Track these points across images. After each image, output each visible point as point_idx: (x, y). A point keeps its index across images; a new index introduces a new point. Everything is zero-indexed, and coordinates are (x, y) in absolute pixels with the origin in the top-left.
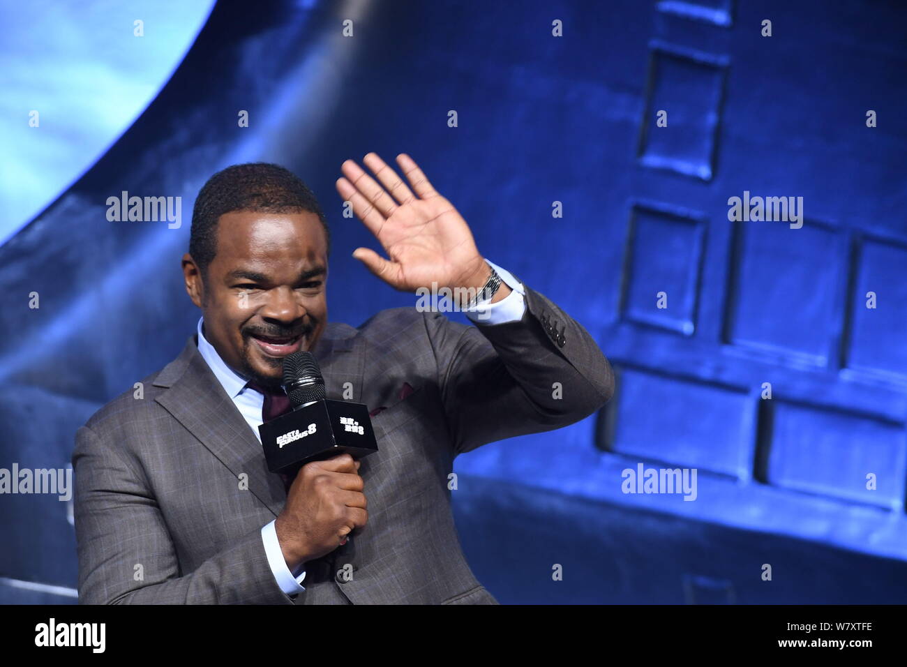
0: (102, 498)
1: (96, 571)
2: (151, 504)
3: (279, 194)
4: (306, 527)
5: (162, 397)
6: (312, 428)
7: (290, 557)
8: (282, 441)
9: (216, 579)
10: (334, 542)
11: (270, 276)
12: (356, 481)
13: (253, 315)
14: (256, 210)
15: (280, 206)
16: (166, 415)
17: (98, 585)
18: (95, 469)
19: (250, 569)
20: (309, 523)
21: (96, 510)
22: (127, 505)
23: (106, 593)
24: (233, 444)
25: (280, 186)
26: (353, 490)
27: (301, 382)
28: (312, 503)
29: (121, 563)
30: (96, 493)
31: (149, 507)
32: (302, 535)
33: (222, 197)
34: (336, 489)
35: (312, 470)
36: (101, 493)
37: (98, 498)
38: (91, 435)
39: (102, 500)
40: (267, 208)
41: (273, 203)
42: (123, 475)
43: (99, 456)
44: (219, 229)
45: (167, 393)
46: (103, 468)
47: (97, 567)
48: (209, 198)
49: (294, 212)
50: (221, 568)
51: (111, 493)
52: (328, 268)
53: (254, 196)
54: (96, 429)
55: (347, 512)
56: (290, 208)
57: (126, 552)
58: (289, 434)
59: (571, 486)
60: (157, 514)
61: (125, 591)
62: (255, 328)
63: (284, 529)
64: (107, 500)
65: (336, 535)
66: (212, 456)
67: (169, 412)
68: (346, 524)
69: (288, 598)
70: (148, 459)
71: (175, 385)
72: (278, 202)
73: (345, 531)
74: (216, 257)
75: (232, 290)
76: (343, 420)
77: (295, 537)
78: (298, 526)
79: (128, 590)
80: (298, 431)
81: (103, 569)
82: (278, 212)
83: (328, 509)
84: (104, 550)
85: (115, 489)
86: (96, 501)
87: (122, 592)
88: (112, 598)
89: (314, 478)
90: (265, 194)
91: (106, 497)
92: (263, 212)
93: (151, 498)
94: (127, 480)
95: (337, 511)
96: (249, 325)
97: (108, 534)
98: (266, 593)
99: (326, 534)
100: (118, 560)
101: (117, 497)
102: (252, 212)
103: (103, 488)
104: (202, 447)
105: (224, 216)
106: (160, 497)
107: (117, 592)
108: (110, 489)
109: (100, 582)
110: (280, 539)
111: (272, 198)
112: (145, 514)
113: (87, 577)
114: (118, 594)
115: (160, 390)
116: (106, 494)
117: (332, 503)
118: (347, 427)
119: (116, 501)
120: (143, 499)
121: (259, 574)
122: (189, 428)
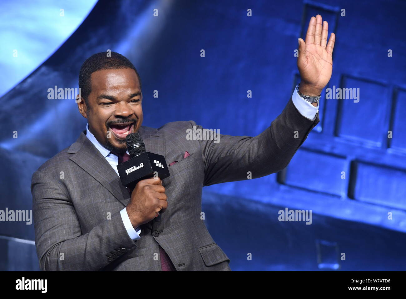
0: (47, 201)
1: (45, 234)
2: (70, 205)
3: (117, 61)
4: (140, 209)
5: (72, 157)
6: (142, 165)
7: (134, 223)
8: (128, 172)
9: (100, 234)
10: (153, 215)
11: (116, 97)
12: (162, 189)
13: (111, 116)
14: (107, 68)
15: (118, 66)
16: (75, 165)
17: (46, 240)
18: (44, 189)
19: (116, 228)
20: (142, 207)
21: (45, 207)
22: (59, 205)
23: (50, 243)
24: (106, 177)
25: (117, 58)
26: (161, 192)
27: (135, 146)
28: (143, 198)
29: (56, 230)
30: (45, 200)
31: (69, 206)
32: (139, 213)
33: (91, 66)
34: (154, 192)
35: (142, 183)
36: (47, 200)
37: (46, 202)
38: (41, 174)
39: (48, 202)
40: (112, 67)
41: (114, 65)
42: (57, 191)
43: (46, 183)
44: (92, 79)
45: (74, 156)
46: (48, 188)
47: (45, 232)
48: (85, 68)
49: (124, 68)
50: (102, 229)
51: (52, 200)
52: (141, 93)
53: (105, 63)
54: (43, 171)
55: (159, 202)
56: (122, 66)
57: (59, 225)
58: (131, 168)
59: (266, 199)
60: (72, 209)
61: (58, 242)
62: (112, 122)
63: (130, 210)
64: (50, 202)
65: (154, 212)
66: (97, 182)
67: (76, 164)
68: (159, 207)
69: (133, 241)
70: (69, 184)
71: (78, 152)
72: (116, 64)
73: (158, 210)
74: (92, 92)
75: (100, 106)
76: (155, 161)
77: (135, 214)
78: (137, 209)
79: (60, 242)
80: (135, 167)
81: (48, 233)
82: (117, 68)
83: (150, 200)
84: (49, 224)
85: (54, 197)
86: (45, 203)
87: (57, 243)
88: (53, 245)
89: (144, 187)
90: (110, 62)
91: (50, 201)
92: (110, 69)
93: (70, 202)
94: (59, 194)
95: (155, 201)
96: (109, 121)
97: (50, 218)
98: (123, 239)
99: (150, 211)
100: (55, 229)
101: (54, 201)
102: (105, 69)
103: (48, 197)
104: (92, 178)
105: (93, 73)
106: (74, 201)
107: (55, 242)
108: (51, 197)
109: (47, 239)
110: (129, 215)
111: (114, 63)
112: (67, 209)
113: (41, 236)
114: (55, 243)
115: (71, 155)
116: (49, 200)
117: (152, 198)
118: (157, 164)
119: (55, 203)
120: (66, 202)
121: (120, 230)
122: (86, 170)
